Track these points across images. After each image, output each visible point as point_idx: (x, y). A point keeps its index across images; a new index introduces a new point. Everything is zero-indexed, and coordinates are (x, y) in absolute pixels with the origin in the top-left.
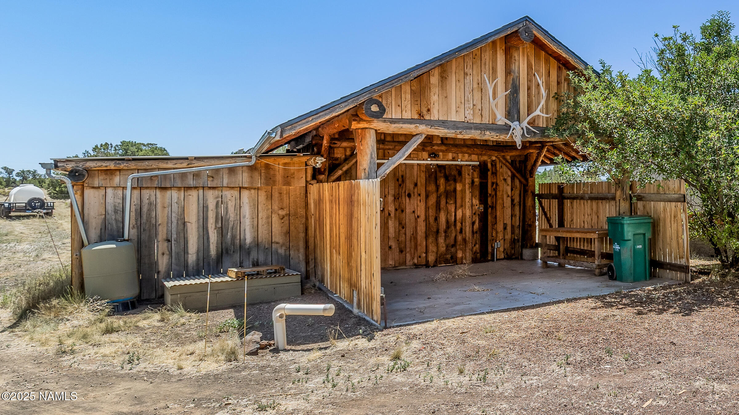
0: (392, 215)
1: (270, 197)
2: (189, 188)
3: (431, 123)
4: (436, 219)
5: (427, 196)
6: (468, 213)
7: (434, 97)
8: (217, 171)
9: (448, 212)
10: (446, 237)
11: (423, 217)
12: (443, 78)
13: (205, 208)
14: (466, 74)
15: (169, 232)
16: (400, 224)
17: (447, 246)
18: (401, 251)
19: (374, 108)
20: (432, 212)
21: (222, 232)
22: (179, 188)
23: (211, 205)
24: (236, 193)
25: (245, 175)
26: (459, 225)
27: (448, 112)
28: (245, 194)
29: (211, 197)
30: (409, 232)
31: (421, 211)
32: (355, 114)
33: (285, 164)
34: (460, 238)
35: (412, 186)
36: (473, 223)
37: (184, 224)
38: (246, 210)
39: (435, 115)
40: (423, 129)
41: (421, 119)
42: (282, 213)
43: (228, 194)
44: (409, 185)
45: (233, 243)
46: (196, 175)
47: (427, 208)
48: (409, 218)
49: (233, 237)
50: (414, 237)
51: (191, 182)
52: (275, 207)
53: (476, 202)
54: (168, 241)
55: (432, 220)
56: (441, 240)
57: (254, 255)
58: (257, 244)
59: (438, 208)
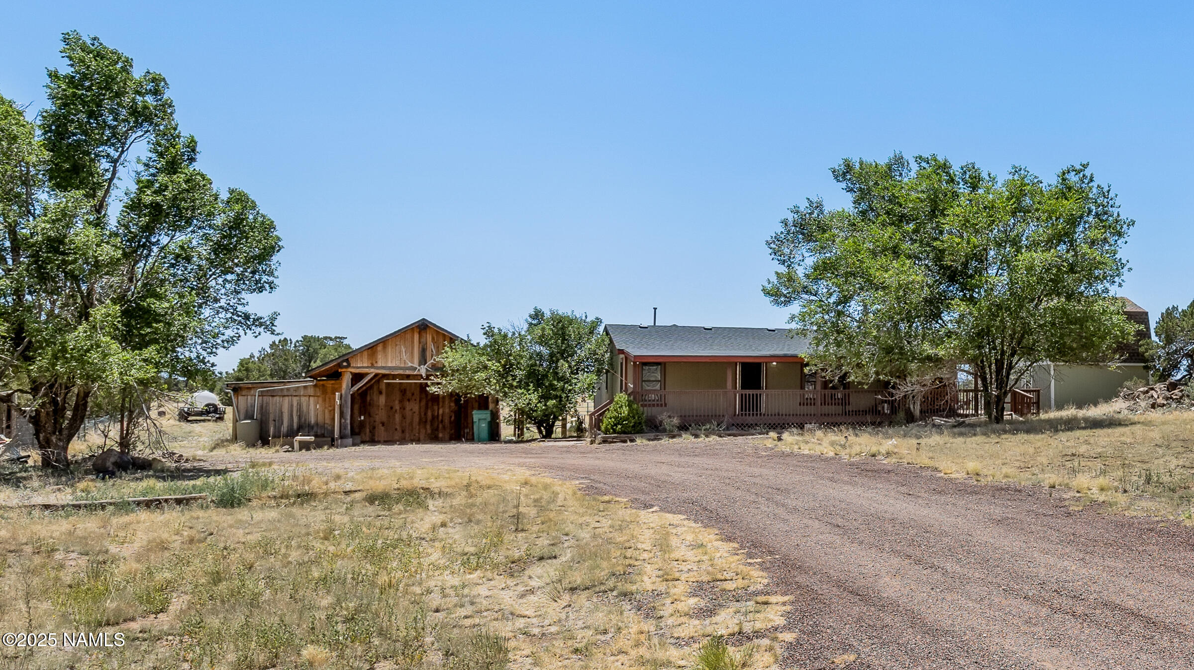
0: (398, 411)
1: (324, 400)
2: (285, 396)
3: (378, 368)
4: (425, 414)
5: (420, 401)
6: (447, 410)
7: (380, 356)
8: (298, 387)
9: (433, 411)
10: (432, 425)
11: (417, 412)
12: (385, 347)
13: (292, 406)
14: (396, 345)
15: (275, 416)
16: (403, 416)
17: (432, 430)
18: (403, 432)
19: (345, 364)
20: (423, 410)
21: (300, 417)
22: (280, 396)
23: (295, 404)
24: (307, 398)
25: (312, 389)
26: (440, 418)
27: (386, 362)
28: (312, 399)
29: (295, 400)
30: (408, 420)
31: (416, 408)
32: (339, 365)
33: (332, 384)
34: (441, 426)
35: (410, 395)
36: (451, 417)
37: (282, 413)
38: (312, 407)
39: (380, 364)
40: (372, 370)
41: (372, 366)
42: (330, 408)
43: (303, 399)
44: (409, 394)
45: (305, 423)
46: (288, 389)
47: (420, 408)
48: (408, 413)
49: (305, 420)
50: (411, 423)
51: (285, 393)
52: (327, 406)
53: (453, 404)
54: (275, 421)
55: (423, 414)
56: (428, 427)
57: (315, 429)
58: (317, 424)
59: (427, 408)
